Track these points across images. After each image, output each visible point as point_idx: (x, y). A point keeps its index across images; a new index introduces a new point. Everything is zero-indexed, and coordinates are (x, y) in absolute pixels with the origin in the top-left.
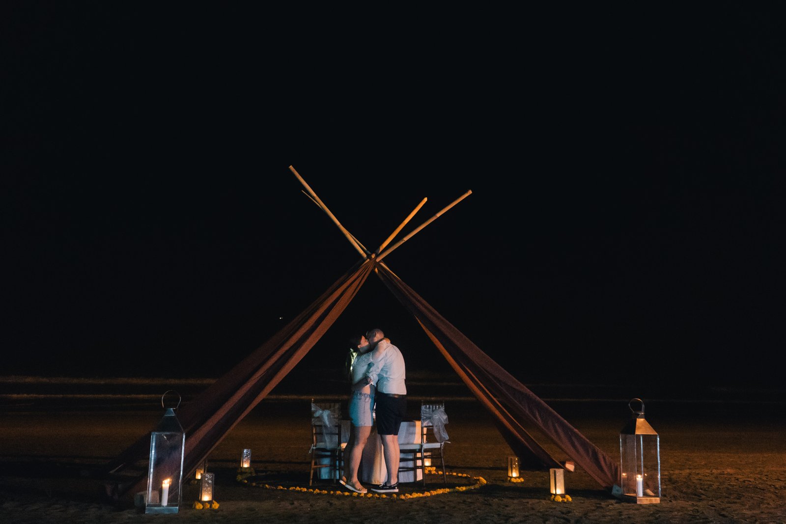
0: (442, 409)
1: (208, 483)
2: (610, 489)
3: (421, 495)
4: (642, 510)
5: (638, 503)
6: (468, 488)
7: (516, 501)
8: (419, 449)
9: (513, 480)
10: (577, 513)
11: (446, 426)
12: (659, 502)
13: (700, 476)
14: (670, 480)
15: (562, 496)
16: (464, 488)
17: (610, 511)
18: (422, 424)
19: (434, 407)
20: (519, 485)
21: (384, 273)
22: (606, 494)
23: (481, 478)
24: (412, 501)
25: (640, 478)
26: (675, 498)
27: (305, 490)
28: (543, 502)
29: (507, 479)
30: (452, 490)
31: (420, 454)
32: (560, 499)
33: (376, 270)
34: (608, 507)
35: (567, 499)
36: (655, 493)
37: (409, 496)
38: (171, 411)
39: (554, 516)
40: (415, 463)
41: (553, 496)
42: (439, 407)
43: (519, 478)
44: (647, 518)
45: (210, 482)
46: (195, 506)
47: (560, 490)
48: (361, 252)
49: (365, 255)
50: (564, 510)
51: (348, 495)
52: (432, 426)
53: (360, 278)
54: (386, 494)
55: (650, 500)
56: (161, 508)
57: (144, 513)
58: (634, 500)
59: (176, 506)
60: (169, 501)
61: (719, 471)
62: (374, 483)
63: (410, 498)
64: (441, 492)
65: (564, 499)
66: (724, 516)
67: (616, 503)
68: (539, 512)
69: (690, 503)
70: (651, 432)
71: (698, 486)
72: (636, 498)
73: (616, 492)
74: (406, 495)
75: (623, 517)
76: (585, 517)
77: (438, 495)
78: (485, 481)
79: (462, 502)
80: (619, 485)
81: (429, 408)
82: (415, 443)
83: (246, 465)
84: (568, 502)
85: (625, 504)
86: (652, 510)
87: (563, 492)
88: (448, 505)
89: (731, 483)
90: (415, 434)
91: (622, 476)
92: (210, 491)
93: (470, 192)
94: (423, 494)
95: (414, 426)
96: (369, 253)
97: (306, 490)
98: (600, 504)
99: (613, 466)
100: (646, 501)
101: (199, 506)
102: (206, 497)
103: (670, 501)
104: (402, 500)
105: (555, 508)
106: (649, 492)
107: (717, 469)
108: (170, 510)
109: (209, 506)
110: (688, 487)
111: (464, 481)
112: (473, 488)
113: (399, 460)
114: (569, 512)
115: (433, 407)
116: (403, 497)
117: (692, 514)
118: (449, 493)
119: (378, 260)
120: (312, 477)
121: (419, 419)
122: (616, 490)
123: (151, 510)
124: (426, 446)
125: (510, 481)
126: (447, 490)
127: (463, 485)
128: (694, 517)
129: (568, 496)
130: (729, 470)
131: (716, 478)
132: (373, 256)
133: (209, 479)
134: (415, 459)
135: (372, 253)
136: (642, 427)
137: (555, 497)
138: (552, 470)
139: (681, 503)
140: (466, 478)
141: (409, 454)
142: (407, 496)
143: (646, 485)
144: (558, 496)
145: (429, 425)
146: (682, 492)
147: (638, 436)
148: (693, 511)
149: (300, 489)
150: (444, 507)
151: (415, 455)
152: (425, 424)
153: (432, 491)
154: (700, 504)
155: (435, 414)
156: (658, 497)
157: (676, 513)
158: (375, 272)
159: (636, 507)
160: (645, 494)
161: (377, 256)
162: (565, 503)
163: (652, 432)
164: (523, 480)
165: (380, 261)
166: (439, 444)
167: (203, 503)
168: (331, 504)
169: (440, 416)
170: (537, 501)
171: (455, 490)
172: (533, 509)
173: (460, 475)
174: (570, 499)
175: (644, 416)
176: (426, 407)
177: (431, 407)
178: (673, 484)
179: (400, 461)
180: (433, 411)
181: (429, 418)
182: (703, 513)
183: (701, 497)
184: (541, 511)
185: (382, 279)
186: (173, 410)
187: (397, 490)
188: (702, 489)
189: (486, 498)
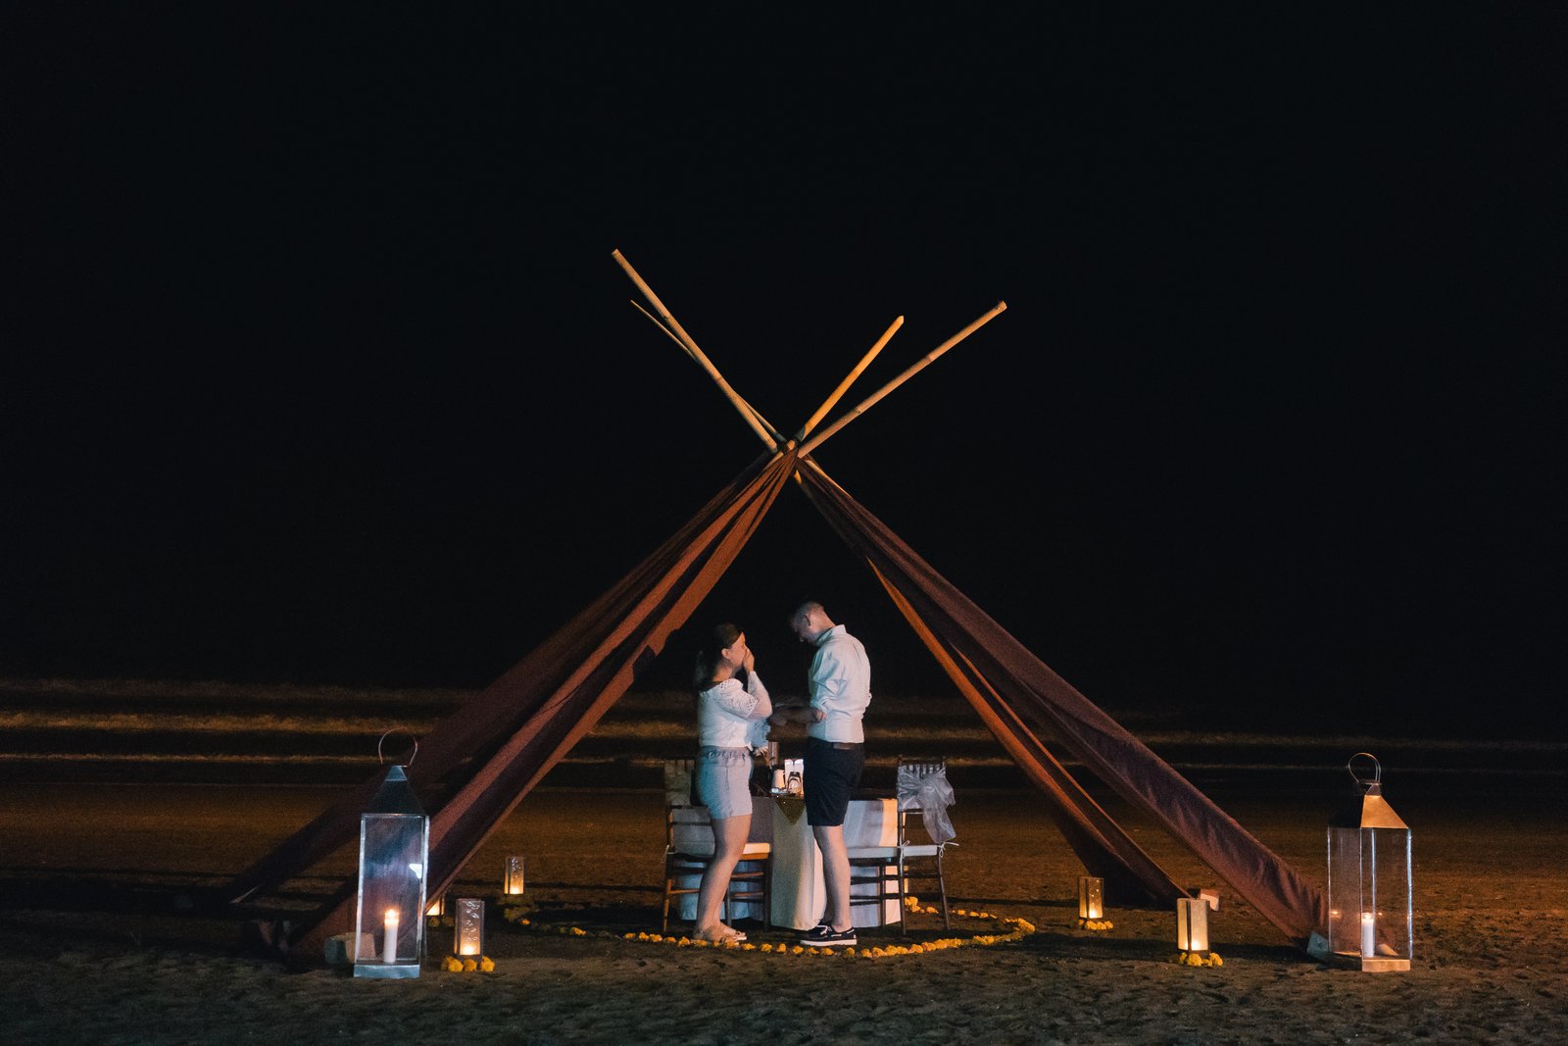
0: (942, 774)
1: (472, 919)
2: (1304, 942)
3: (905, 951)
4: (1375, 983)
5: (1364, 969)
6: (998, 938)
7: (1106, 964)
8: (893, 858)
9: (1090, 925)
10: (1241, 986)
11: (949, 809)
12: (1409, 969)
13: (1492, 922)
14: (1428, 929)
15: (1202, 954)
16: (991, 940)
17: (1306, 983)
18: (899, 804)
19: (925, 769)
20: (1106, 936)
21: (814, 481)
22: (1297, 952)
23: (1021, 921)
24: (890, 963)
25: (1368, 920)
26: (1443, 962)
27: (658, 938)
28: (1164, 966)
29: (1077, 923)
30: (967, 942)
31: (896, 867)
32: (1198, 961)
33: (798, 476)
34: (1302, 977)
35: (1214, 961)
36: (1398, 952)
37: (881, 953)
38: (398, 770)
39: (1194, 991)
40: (882, 887)
41: (1184, 955)
42: (934, 770)
43: (1102, 920)
44: (1385, 997)
45: (475, 916)
46: (448, 964)
47: (1199, 943)
48: (766, 436)
49: (773, 445)
50: (1211, 980)
51: (750, 950)
52: (920, 810)
53: (766, 491)
54: (832, 948)
55: (1391, 965)
56: (385, 967)
57: (352, 976)
58: (1355, 964)
59: (415, 963)
60: (399, 954)
61: (1533, 913)
62: (797, 927)
63: (883, 957)
64: (945, 946)
65: (1207, 961)
66: (1546, 995)
67: (1317, 970)
68: (1159, 983)
69: (1474, 971)
70: (1394, 822)
71: (1489, 941)
72: (1360, 959)
73: (1318, 949)
74: (875, 949)
75: (1335, 994)
76: (1258, 994)
77: (938, 952)
78: (1032, 928)
79: (992, 963)
80: (1325, 934)
81: (914, 771)
82: (881, 844)
83: (516, 889)
84: (1215, 966)
85: (1336, 973)
86: (1395, 983)
87: (1206, 948)
88: (967, 969)
89: (1561, 936)
90: (881, 825)
91: (1330, 916)
92: (476, 935)
93: (1003, 306)
94: (909, 948)
95: (880, 809)
96: (782, 438)
97: (661, 939)
98: (1285, 971)
99: (1310, 896)
100: (1380, 967)
101: (456, 966)
102: (469, 948)
103: (1433, 967)
104: (867, 959)
105: (1192, 977)
106: (1386, 948)
107: (1529, 908)
108: (402, 972)
109: (475, 966)
110: (1469, 944)
111: (985, 927)
112: (1009, 940)
113: (849, 880)
114: (1222, 985)
115: (921, 770)
116: (867, 954)
117: (1480, 990)
118: (961, 947)
119: (802, 454)
120: (666, 914)
121: (892, 795)
122: (1316, 945)
123: (365, 969)
124: (908, 851)
125: (1083, 927)
126: (957, 942)
127: (988, 933)
128: (1485, 996)
129: (1215, 956)
130: (1556, 911)
131: (1529, 925)
132: (791, 445)
133: (473, 911)
134: (881, 879)
135: (788, 440)
136: (1376, 812)
137: (1187, 957)
138: (1181, 903)
139: (1457, 971)
140: (986, 920)
141: (870, 868)
142: (876, 953)
143: (1380, 935)
144: (1195, 955)
145: (913, 807)
146: (1455, 951)
147: (1367, 831)
148: (1481, 986)
149: (647, 937)
150: (960, 973)
151: (882, 870)
152: (904, 806)
153: (926, 944)
154: (1495, 973)
155: (927, 785)
156: (1406, 957)
157: (1446, 988)
158: (795, 480)
159: (1359, 977)
160: (1378, 953)
161: (800, 445)
162: (1209, 968)
163: (1397, 823)
164: (1111, 926)
165: (806, 457)
166: (935, 847)
167: (463, 959)
168: (722, 965)
169: (935, 790)
170: (1150, 964)
171: (973, 942)
172: (1146, 978)
173: (973, 914)
174: (1220, 962)
175: (1379, 790)
176: (908, 768)
177: (918, 769)
178: (1436, 936)
179: (852, 884)
180: (922, 778)
181: (915, 793)
182: (1502, 988)
183: (1496, 961)
184: (1163, 981)
185: (809, 494)
186: (403, 768)
187: (854, 942)
188: (1497, 946)
189: (1042, 959)
